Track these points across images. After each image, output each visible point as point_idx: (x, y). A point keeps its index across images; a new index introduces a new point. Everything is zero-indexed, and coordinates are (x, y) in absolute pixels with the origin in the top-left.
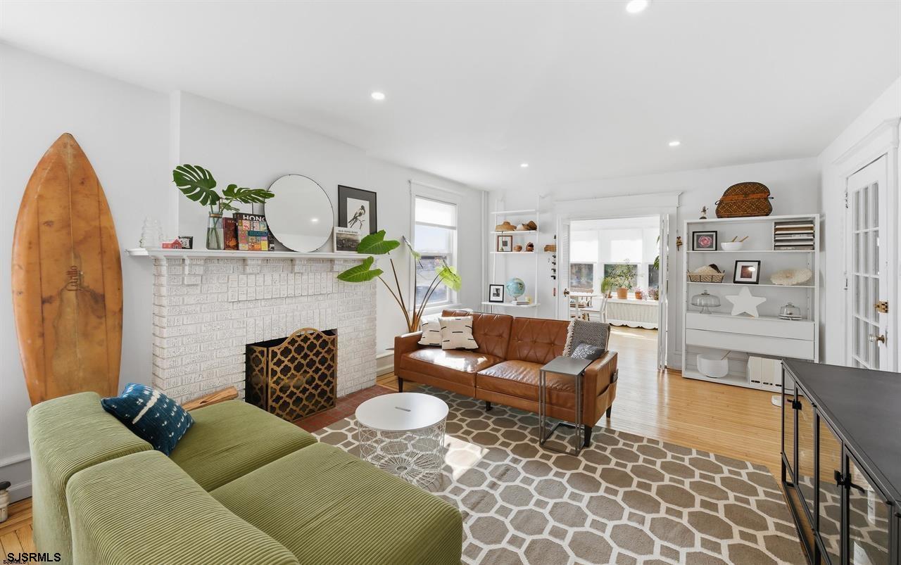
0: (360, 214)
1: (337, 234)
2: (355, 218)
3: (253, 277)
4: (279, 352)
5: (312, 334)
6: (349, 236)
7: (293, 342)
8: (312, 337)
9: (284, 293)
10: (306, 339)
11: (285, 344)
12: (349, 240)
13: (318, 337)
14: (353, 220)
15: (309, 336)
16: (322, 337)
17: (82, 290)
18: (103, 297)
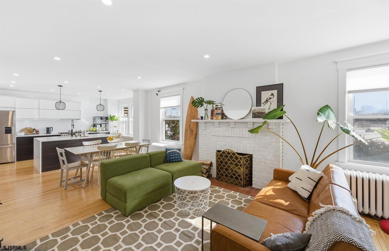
0: (270, 98)
1: (253, 110)
2: (267, 101)
3: (217, 128)
4: (219, 155)
5: (231, 152)
6: (260, 111)
7: (224, 153)
8: (231, 153)
9: (227, 135)
10: (229, 153)
11: (221, 153)
12: (259, 113)
13: (234, 154)
14: (265, 102)
15: (230, 153)
16: (235, 155)
17: (190, 129)
18: (193, 131)
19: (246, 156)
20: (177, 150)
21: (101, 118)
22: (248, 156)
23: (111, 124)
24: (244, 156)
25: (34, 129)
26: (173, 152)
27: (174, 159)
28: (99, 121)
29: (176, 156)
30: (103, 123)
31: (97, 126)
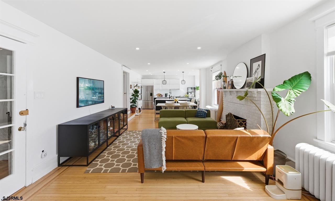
1: (247, 81)
2: (256, 71)
9: (234, 101)
12: (250, 83)
19: (240, 120)
20: (204, 110)
21: (192, 88)
22: (242, 120)
23: (197, 92)
24: (238, 120)
25: (161, 95)
26: (203, 111)
27: (200, 116)
28: (190, 90)
29: (202, 114)
30: (193, 91)
31: (189, 93)
